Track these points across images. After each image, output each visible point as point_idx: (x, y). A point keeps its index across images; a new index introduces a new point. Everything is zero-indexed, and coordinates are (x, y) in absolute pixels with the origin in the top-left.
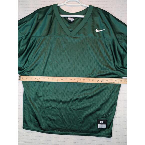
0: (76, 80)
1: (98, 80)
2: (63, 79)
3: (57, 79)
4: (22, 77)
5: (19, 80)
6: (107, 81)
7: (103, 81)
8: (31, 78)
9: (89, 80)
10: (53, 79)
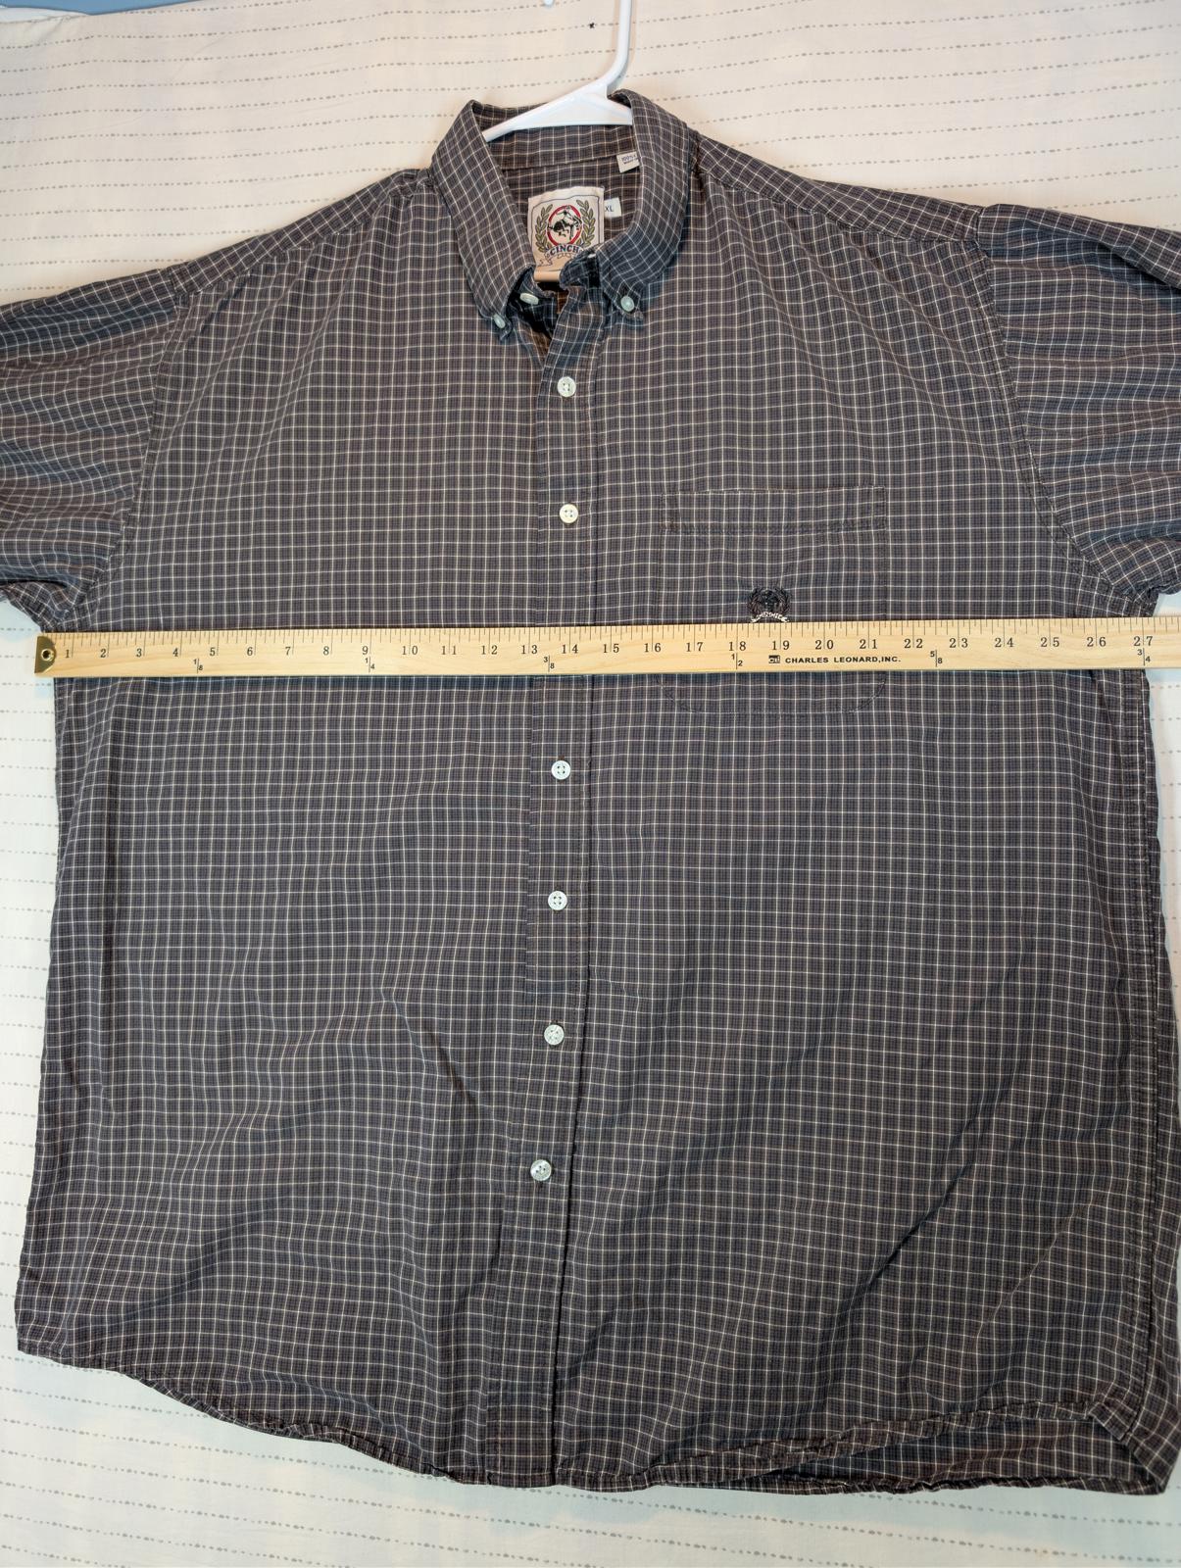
0: (540, 656)
1: (743, 645)
2: (415, 650)
3: (366, 650)
4: (61, 641)
5: (40, 667)
6: (822, 654)
7: (784, 655)
8: (140, 653)
9: (657, 647)
10: (326, 650)
